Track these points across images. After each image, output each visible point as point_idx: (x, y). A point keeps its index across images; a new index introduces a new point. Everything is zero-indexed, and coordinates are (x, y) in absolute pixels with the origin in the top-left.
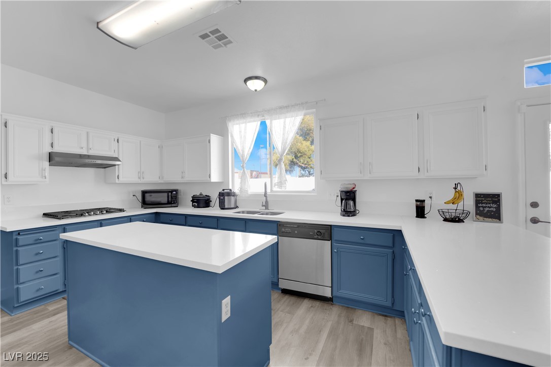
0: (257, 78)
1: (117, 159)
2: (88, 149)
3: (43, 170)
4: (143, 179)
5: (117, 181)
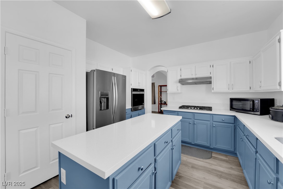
1: (211, 78)
2: (196, 74)
3: (177, 87)
4: (233, 89)
5: (212, 91)
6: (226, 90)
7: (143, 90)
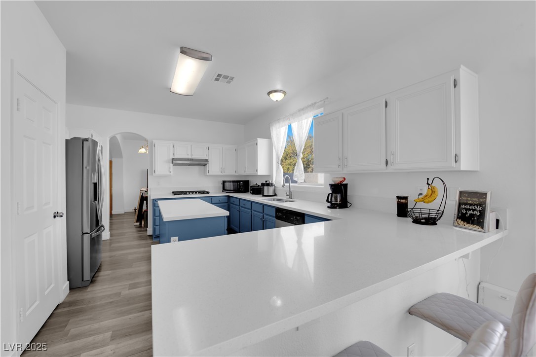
0: (276, 91)
1: (207, 160)
2: (192, 155)
3: (169, 168)
4: (224, 173)
5: (208, 174)
6: (219, 173)
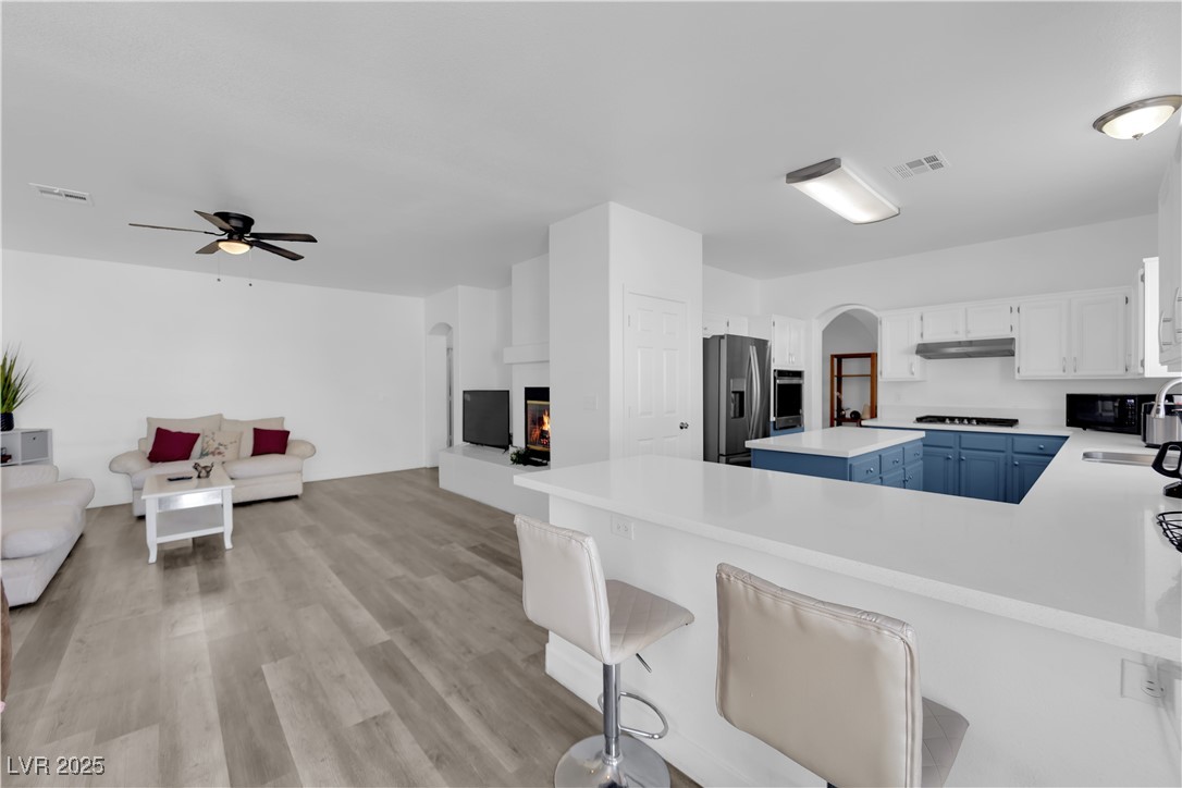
1: (1013, 341)
2: (968, 332)
3: (911, 365)
4: (1075, 371)
5: (1017, 376)
6: (1058, 374)
7: (799, 374)
